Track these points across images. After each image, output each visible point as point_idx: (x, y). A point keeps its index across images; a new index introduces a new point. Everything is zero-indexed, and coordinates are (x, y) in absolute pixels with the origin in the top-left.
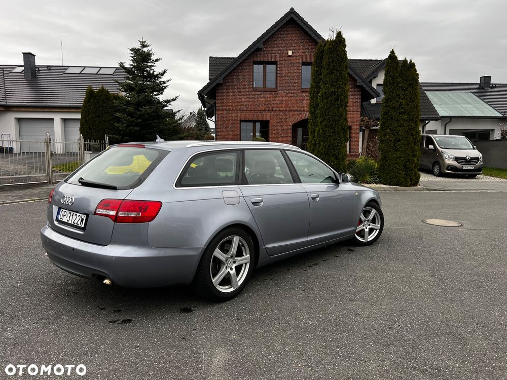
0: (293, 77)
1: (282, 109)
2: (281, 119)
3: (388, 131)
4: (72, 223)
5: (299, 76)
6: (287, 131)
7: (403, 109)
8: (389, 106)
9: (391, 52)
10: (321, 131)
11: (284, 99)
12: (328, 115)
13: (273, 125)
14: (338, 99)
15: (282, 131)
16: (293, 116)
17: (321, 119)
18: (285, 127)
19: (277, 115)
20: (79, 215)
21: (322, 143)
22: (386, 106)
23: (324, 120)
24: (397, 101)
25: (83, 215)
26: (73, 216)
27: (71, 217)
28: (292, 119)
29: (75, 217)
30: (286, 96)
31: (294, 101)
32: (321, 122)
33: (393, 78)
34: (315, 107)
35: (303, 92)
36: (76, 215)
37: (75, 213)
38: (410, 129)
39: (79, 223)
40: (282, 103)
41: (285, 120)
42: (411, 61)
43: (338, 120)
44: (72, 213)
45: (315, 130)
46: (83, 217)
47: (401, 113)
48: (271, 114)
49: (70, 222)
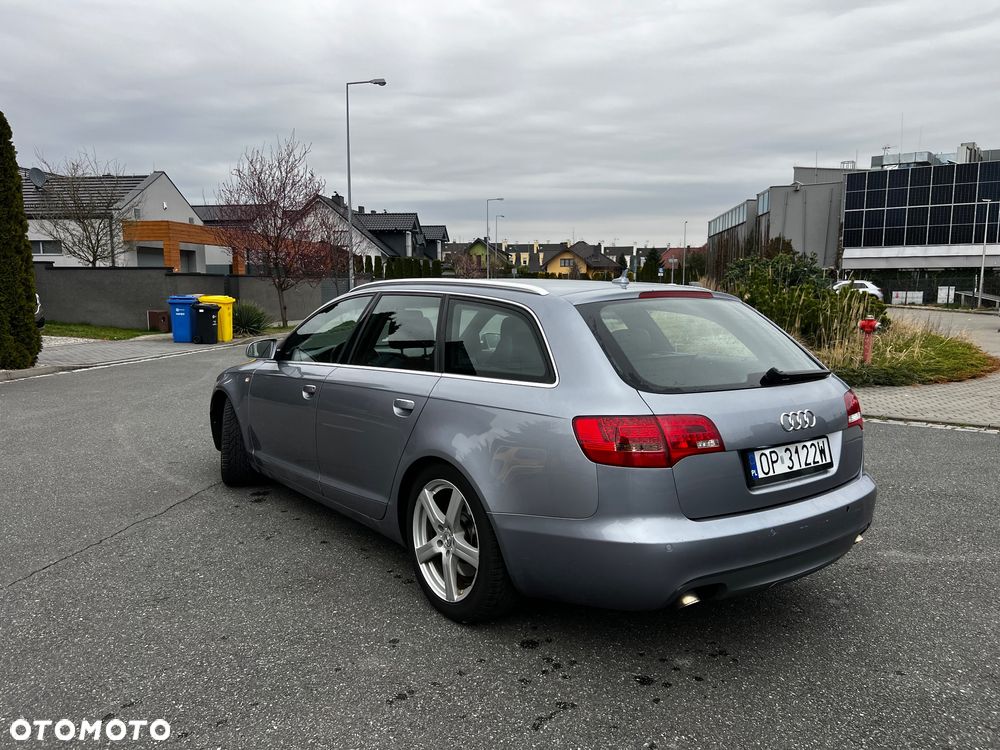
4: (803, 466)
20: (813, 444)
25: (820, 441)
26: (797, 452)
27: (795, 457)
29: (803, 453)
36: (805, 446)
37: (800, 446)
39: (818, 458)
44: (792, 448)
46: (821, 445)
49: (796, 467)
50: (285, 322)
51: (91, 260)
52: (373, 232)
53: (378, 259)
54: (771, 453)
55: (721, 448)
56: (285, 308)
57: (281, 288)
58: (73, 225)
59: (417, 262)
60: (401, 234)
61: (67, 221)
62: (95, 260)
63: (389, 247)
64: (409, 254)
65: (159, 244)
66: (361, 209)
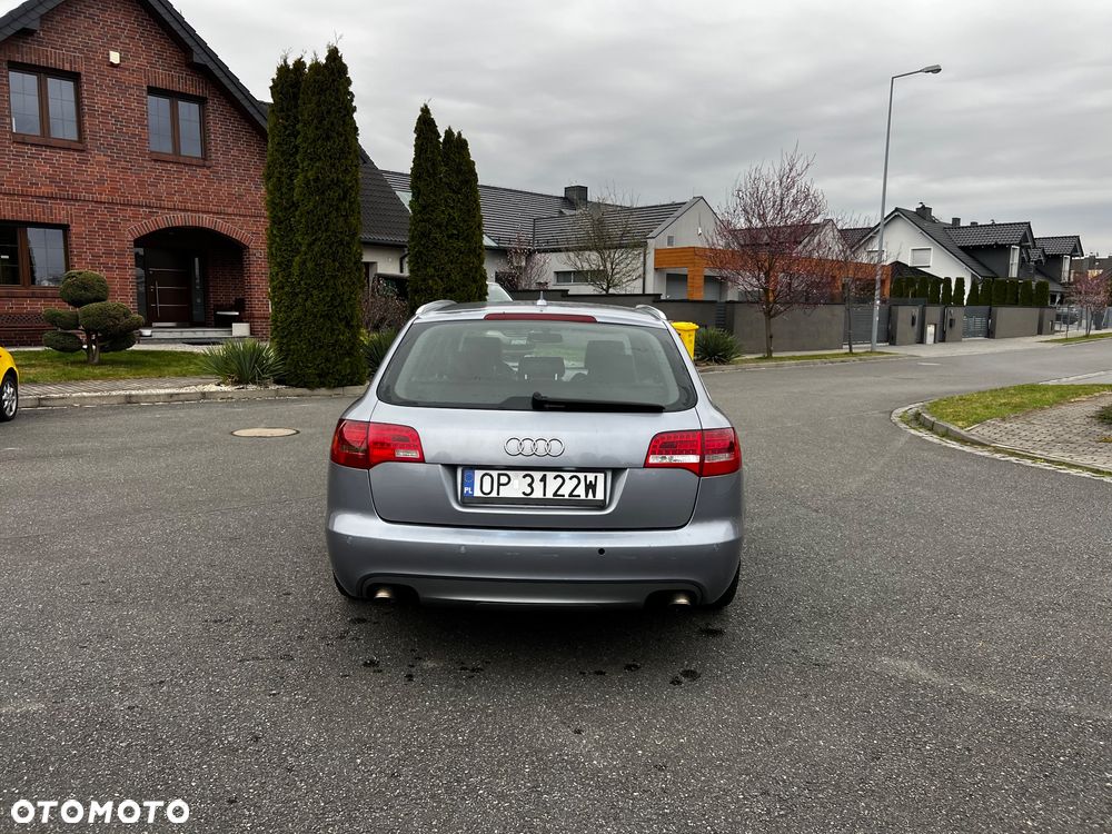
0: (128, 120)
1: (104, 198)
2: (102, 224)
3: (431, 271)
4: (550, 496)
5: (142, 121)
6: (121, 254)
7: (455, 227)
8: (428, 221)
9: (422, 110)
10: (310, 265)
11: (108, 172)
12: (326, 230)
13: (79, 236)
14: (344, 199)
15: (109, 253)
16: (135, 217)
17: (309, 239)
18: (115, 244)
19: (91, 212)
20: (575, 476)
21: (315, 292)
22: (424, 221)
23: (315, 240)
24: (443, 212)
27: (538, 485)
28: (132, 225)
29: (553, 483)
30: (112, 164)
31: (133, 180)
32: (310, 245)
33: (433, 164)
34: (286, 209)
35: (156, 161)
36: (560, 476)
37: (551, 475)
38: (471, 269)
39: (580, 492)
40: (101, 181)
41: (115, 226)
42: (459, 134)
43: (348, 243)
44: (537, 475)
45: (290, 261)
46: (590, 479)
47: (450, 237)
48: (73, 208)
49: (537, 496)
50: (770, 352)
51: (605, 287)
52: (964, 249)
53: (960, 282)
54: (499, 475)
55: (422, 460)
56: (771, 337)
57: (769, 314)
58: (594, 256)
59: (1027, 284)
60: (1003, 249)
61: (587, 253)
62: (609, 287)
63: (984, 266)
64: (1014, 272)
65: (684, 271)
66: (956, 221)
